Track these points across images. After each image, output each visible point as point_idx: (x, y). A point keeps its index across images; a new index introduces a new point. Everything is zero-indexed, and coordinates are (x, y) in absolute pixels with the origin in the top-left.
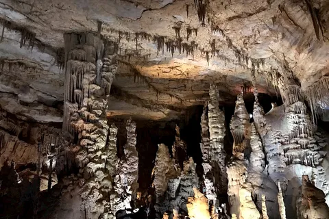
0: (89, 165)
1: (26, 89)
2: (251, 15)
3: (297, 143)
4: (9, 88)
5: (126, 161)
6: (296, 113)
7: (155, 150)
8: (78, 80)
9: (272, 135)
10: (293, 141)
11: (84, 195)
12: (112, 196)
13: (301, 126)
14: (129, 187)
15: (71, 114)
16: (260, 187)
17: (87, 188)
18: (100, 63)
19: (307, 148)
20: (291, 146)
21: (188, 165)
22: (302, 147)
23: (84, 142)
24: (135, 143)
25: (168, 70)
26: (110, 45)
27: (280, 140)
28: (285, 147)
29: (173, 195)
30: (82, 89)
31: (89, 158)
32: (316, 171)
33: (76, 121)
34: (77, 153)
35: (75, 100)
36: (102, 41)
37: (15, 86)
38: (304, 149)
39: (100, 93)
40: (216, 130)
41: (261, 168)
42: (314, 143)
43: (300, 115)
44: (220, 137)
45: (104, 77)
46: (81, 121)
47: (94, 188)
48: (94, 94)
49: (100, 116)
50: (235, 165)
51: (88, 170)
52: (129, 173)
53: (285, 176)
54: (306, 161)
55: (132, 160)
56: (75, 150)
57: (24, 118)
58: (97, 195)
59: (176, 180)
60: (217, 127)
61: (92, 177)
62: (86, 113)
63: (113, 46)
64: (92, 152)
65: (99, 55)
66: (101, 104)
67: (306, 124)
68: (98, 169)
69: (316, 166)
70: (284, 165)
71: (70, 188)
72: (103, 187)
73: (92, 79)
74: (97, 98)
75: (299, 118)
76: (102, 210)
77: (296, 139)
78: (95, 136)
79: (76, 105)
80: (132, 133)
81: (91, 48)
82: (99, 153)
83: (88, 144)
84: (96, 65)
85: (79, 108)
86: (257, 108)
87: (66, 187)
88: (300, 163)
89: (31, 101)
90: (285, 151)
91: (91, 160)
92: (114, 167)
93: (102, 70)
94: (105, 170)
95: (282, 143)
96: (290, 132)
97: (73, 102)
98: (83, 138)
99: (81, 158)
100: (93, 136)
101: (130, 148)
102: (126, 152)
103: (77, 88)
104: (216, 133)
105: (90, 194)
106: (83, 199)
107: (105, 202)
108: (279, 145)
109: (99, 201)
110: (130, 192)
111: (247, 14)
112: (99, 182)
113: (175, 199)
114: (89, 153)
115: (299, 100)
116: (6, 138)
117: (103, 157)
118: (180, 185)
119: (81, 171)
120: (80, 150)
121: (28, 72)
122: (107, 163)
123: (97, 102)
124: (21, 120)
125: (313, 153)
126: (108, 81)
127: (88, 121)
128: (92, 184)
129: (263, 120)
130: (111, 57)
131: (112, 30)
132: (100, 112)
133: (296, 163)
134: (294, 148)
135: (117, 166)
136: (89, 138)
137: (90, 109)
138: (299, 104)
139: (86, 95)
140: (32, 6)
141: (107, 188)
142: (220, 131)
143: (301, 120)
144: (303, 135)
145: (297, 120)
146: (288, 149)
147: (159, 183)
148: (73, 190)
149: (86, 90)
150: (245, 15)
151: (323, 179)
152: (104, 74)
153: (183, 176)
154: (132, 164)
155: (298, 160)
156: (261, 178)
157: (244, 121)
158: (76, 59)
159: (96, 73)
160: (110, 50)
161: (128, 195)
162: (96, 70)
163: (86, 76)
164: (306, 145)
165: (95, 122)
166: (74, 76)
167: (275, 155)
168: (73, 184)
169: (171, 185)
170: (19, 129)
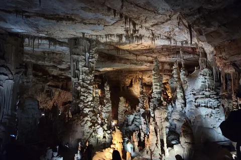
0: (84, 109)
1: (60, 62)
2: (163, 23)
3: (204, 94)
4: (52, 64)
5: (105, 105)
6: (204, 75)
7: (119, 101)
8: (77, 65)
9: (189, 89)
10: (201, 93)
11: (82, 124)
12: (96, 125)
13: (206, 84)
14: (106, 120)
15: (75, 83)
16: (178, 120)
17: (84, 121)
18: (88, 54)
19: (209, 97)
20: (199, 96)
21: (138, 107)
22: (207, 97)
23: (82, 98)
24: (109, 96)
25: (136, 46)
26: (93, 42)
27: (193, 92)
28: (196, 97)
29: (130, 123)
30: (79, 70)
31: (85, 106)
32: (214, 111)
33: (77, 87)
34: (79, 103)
35: (76, 76)
36: (88, 42)
37: (54, 62)
38: (207, 98)
39: (88, 71)
40: (156, 87)
41: (181, 109)
42: (214, 94)
43: (206, 77)
44: (158, 90)
45: (90, 62)
46: (79, 87)
47: (87, 120)
48: (85, 72)
49: (89, 84)
50: (159, 109)
51: (85, 112)
52: (106, 112)
53: (194, 114)
54: (209, 105)
55: (107, 105)
56: (78, 102)
57: (63, 77)
58: (89, 124)
59: (131, 115)
60: (157, 85)
61: (86, 115)
62: (82, 83)
63: (95, 43)
64: (86, 103)
65: (87, 50)
66: (89, 78)
67: (209, 83)
68: (89, 111)
69: (215, 108)
70: (194, 108)
71: (76, 121)
72: (93, 120)
73: (83, 65)
74: (87, 74)
75: (206, 79)
76: (92, 131)
77: (203, 92)
78: (87, 95)
79: (77, 79)
80: (107, 91)
81: (82, 47)
82: (89, 103)
83: (84, 99)
84: (85, 56)
85: (79, 80)
86: (183, 72)
87: (74, 120)
88: (205, 106)
89: (65, 68)
90: (196, 99)
91: (86, 107)
92: (98, 110)
93: (89, 58)
94: (93, 111)
95: (194, 94)
96: (199, 88)
97: (75, 77)
98: (81, 96)
99: (81, 106)
100: (86, 95)
101: (107, 99)
102: (105, 101)
103: (77, 70)
104: (156, 88)
105: (85, 123)
106: (82, 126)
107: (93, 127)
108: (192, 95)
109: (90, 127)
110: (107, 122)
111: (161, 22)
112: (90, 118)
113: (131, 125)
114: (84, 103)
115: (207, 67)
116: (53, 91)
117: (92, 105)
118: (134, 118)
119: (81, 112)
120: (80, 102)
121: (58, 55)
122: (94, 107)
123: (87, 76)
124: (62, 78)
125: (213, 101)
126: (93, 63)
127: (83, 87)
128: (86, 119)
129: (186, 79)
130: (94, 49)
131: (92, 35)
132: (89, 82)
133: (202, 106)
134: (201, 98)
135: (100, 109)
136: (84, 96)
137: (83, 80)
138: (206, 70)
139: (81, 73)
140: (47, 32)
141: (95, 120)
142: (158, 87)
143: (206, 80)
144: (207, 89)
145: (204, 80)
146: (198, 98)
147: (120, 118)
148: (77, 121)
149: (81, 71)
150: (160, 23)
151: (218, 116)
152: (90, 60)
153: (135, 113)
154: (107, 107)
155: (203, 105)
156: (179, 115)
157: (176, 80)
158: (75, 54)
159: (85, 61)
160: (93, 45)
161: (106, 123)
162: (85, 60)
163: (80, 63)
164: (209, 96)
165: (86, 88)
166: (75, 63)
167: (190, 101)
168: (78, 119)
169: (128, 118)
170: (60, 84)
